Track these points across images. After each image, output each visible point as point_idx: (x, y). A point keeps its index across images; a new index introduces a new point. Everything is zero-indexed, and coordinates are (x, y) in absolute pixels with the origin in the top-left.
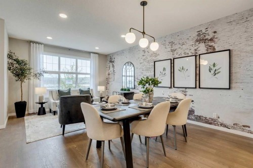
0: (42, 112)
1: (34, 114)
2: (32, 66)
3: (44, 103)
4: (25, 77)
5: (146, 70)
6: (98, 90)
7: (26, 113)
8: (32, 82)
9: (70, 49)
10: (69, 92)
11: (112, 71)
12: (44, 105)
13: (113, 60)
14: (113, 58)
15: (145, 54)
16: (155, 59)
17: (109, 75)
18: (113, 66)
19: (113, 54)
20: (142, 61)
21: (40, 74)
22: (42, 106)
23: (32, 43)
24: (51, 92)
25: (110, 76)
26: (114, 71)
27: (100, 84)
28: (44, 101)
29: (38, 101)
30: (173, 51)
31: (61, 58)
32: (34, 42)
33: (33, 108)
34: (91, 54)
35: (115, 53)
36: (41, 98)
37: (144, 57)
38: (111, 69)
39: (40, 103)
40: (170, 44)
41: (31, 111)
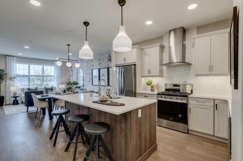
0: (16, 103)
1: (10, 104)
2: (7, 72)
3: (17, 97)
4: (3, 80)
6: (60, 87)
7: (4, 104)
8: (8, 83)
9: (37, 59)
10: (36, 89)
12: (17, 99)
18: (72, 71)
21: (14, 78)
22: (16, 99)
23: (7, 57)
24: (23, 89)
25: (70, 77)
26: (72, 74)
27: (62, 84)
28: (17, 96)
29: (13, 96)
30: (100, 64)
31: (31, 66)
32: (9, 56)
33: (9, 101)
34: (55, 62)
36: (15, 93)
39: (14, 97)
41: (8, 103)
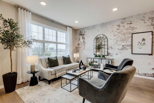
1: (23, 83)
5: (121, 41)
11: (82, 42)
12: (36, 75)
13: (83, 34)
14: (83, 32)
15: (120, 28)
16: (133, 32)
17: (79, 44)
19: (83, 29)
20: (116, 33)
22: (34, 76)
23: (19, 9)
24: (41, 60)
25: (80, 46)
26: (84, 42)
29: (29, 71)
30: (153, 25)
31: (45, 29)
32: (22, 8)
34: (68, 27)
35: (86, 28)
37: (119, 31)
38: (81, 40)
40: (151, 19)
41: (20, 81)
